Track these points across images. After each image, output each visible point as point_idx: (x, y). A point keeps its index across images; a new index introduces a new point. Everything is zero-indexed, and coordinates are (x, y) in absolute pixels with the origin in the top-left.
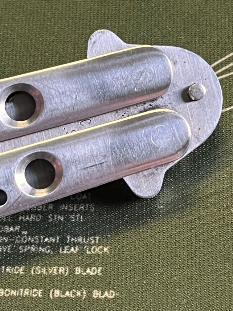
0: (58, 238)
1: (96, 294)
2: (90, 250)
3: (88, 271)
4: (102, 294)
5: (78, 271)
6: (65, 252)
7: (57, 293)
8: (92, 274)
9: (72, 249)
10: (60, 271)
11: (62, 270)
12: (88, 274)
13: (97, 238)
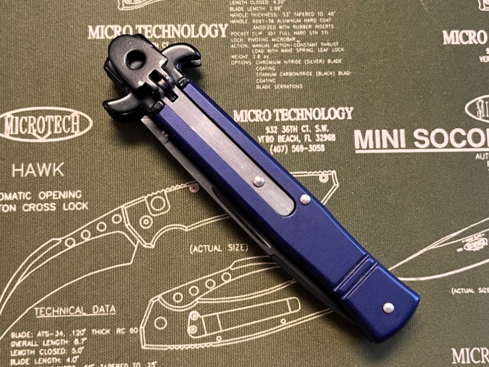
0: (316, 44)
1: (340, 73)
2: (334, 50)
3: (334, 61)
4: (343, 73)
5: (329, 61)
6: (321, 51)
7: (320, 73)
8: (336, 62)
9: (325, 50)
10: (320, 62)
11: (321, 61)
12: (334, 63)
13: (337, 43)
